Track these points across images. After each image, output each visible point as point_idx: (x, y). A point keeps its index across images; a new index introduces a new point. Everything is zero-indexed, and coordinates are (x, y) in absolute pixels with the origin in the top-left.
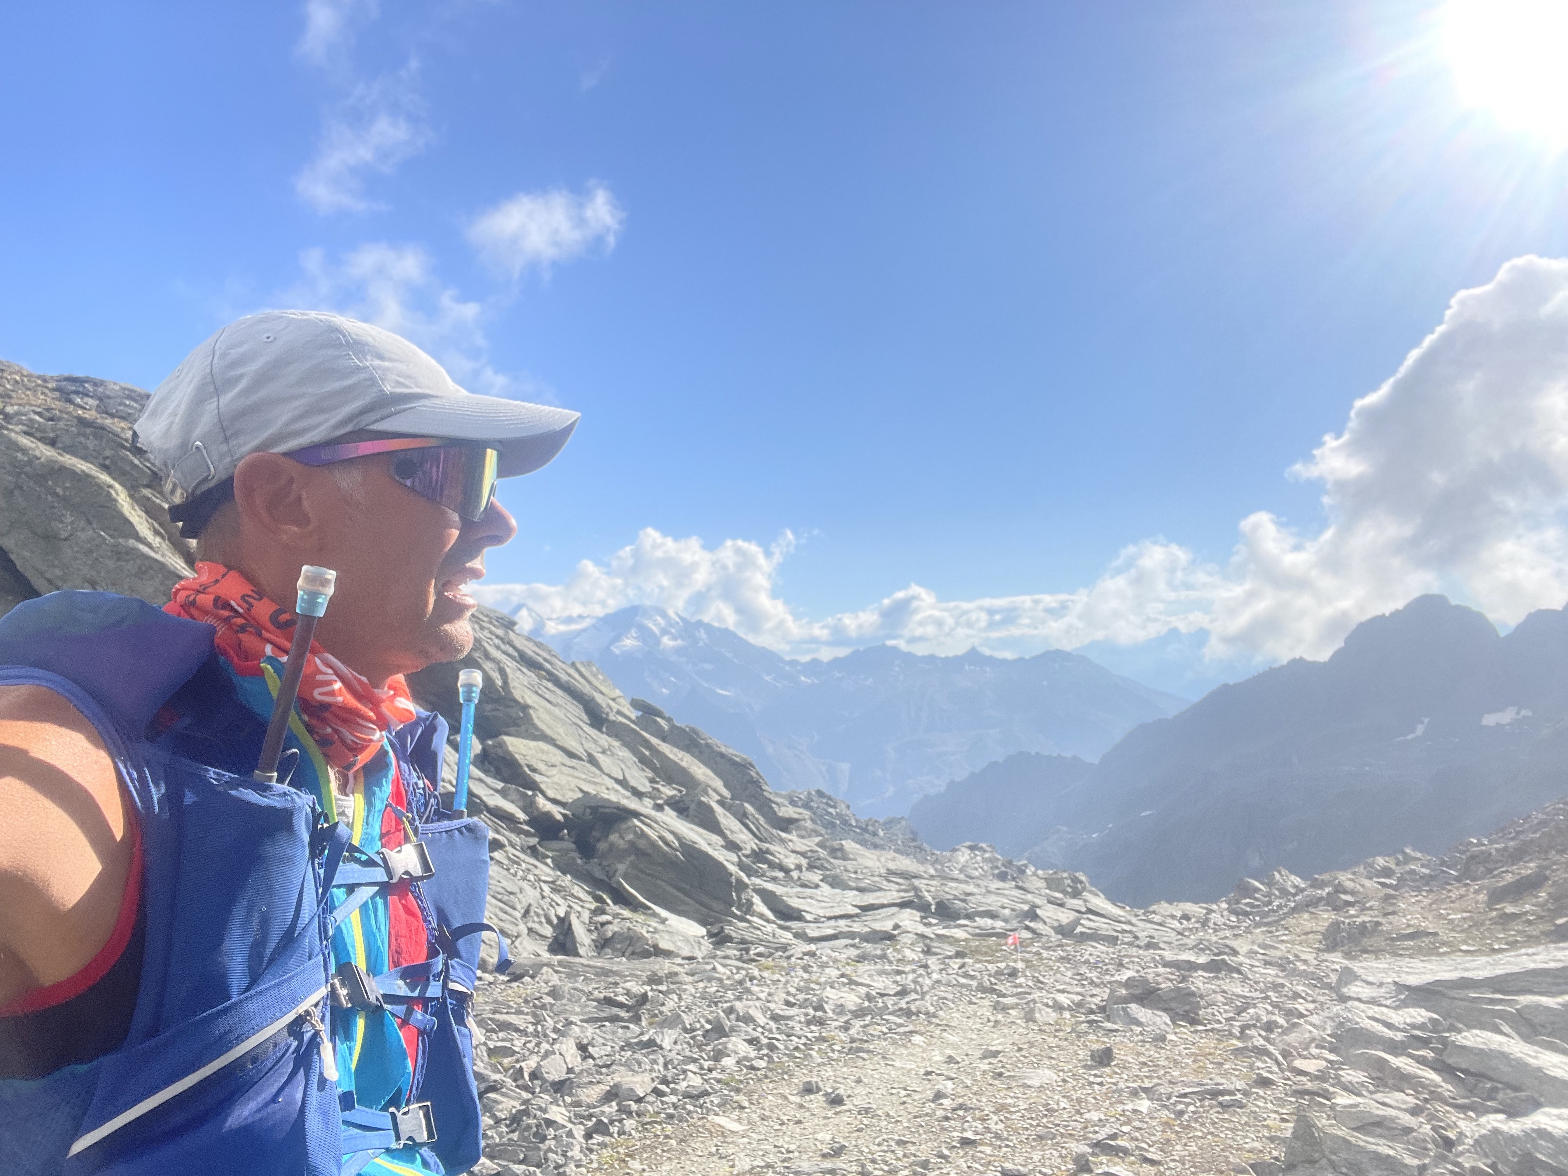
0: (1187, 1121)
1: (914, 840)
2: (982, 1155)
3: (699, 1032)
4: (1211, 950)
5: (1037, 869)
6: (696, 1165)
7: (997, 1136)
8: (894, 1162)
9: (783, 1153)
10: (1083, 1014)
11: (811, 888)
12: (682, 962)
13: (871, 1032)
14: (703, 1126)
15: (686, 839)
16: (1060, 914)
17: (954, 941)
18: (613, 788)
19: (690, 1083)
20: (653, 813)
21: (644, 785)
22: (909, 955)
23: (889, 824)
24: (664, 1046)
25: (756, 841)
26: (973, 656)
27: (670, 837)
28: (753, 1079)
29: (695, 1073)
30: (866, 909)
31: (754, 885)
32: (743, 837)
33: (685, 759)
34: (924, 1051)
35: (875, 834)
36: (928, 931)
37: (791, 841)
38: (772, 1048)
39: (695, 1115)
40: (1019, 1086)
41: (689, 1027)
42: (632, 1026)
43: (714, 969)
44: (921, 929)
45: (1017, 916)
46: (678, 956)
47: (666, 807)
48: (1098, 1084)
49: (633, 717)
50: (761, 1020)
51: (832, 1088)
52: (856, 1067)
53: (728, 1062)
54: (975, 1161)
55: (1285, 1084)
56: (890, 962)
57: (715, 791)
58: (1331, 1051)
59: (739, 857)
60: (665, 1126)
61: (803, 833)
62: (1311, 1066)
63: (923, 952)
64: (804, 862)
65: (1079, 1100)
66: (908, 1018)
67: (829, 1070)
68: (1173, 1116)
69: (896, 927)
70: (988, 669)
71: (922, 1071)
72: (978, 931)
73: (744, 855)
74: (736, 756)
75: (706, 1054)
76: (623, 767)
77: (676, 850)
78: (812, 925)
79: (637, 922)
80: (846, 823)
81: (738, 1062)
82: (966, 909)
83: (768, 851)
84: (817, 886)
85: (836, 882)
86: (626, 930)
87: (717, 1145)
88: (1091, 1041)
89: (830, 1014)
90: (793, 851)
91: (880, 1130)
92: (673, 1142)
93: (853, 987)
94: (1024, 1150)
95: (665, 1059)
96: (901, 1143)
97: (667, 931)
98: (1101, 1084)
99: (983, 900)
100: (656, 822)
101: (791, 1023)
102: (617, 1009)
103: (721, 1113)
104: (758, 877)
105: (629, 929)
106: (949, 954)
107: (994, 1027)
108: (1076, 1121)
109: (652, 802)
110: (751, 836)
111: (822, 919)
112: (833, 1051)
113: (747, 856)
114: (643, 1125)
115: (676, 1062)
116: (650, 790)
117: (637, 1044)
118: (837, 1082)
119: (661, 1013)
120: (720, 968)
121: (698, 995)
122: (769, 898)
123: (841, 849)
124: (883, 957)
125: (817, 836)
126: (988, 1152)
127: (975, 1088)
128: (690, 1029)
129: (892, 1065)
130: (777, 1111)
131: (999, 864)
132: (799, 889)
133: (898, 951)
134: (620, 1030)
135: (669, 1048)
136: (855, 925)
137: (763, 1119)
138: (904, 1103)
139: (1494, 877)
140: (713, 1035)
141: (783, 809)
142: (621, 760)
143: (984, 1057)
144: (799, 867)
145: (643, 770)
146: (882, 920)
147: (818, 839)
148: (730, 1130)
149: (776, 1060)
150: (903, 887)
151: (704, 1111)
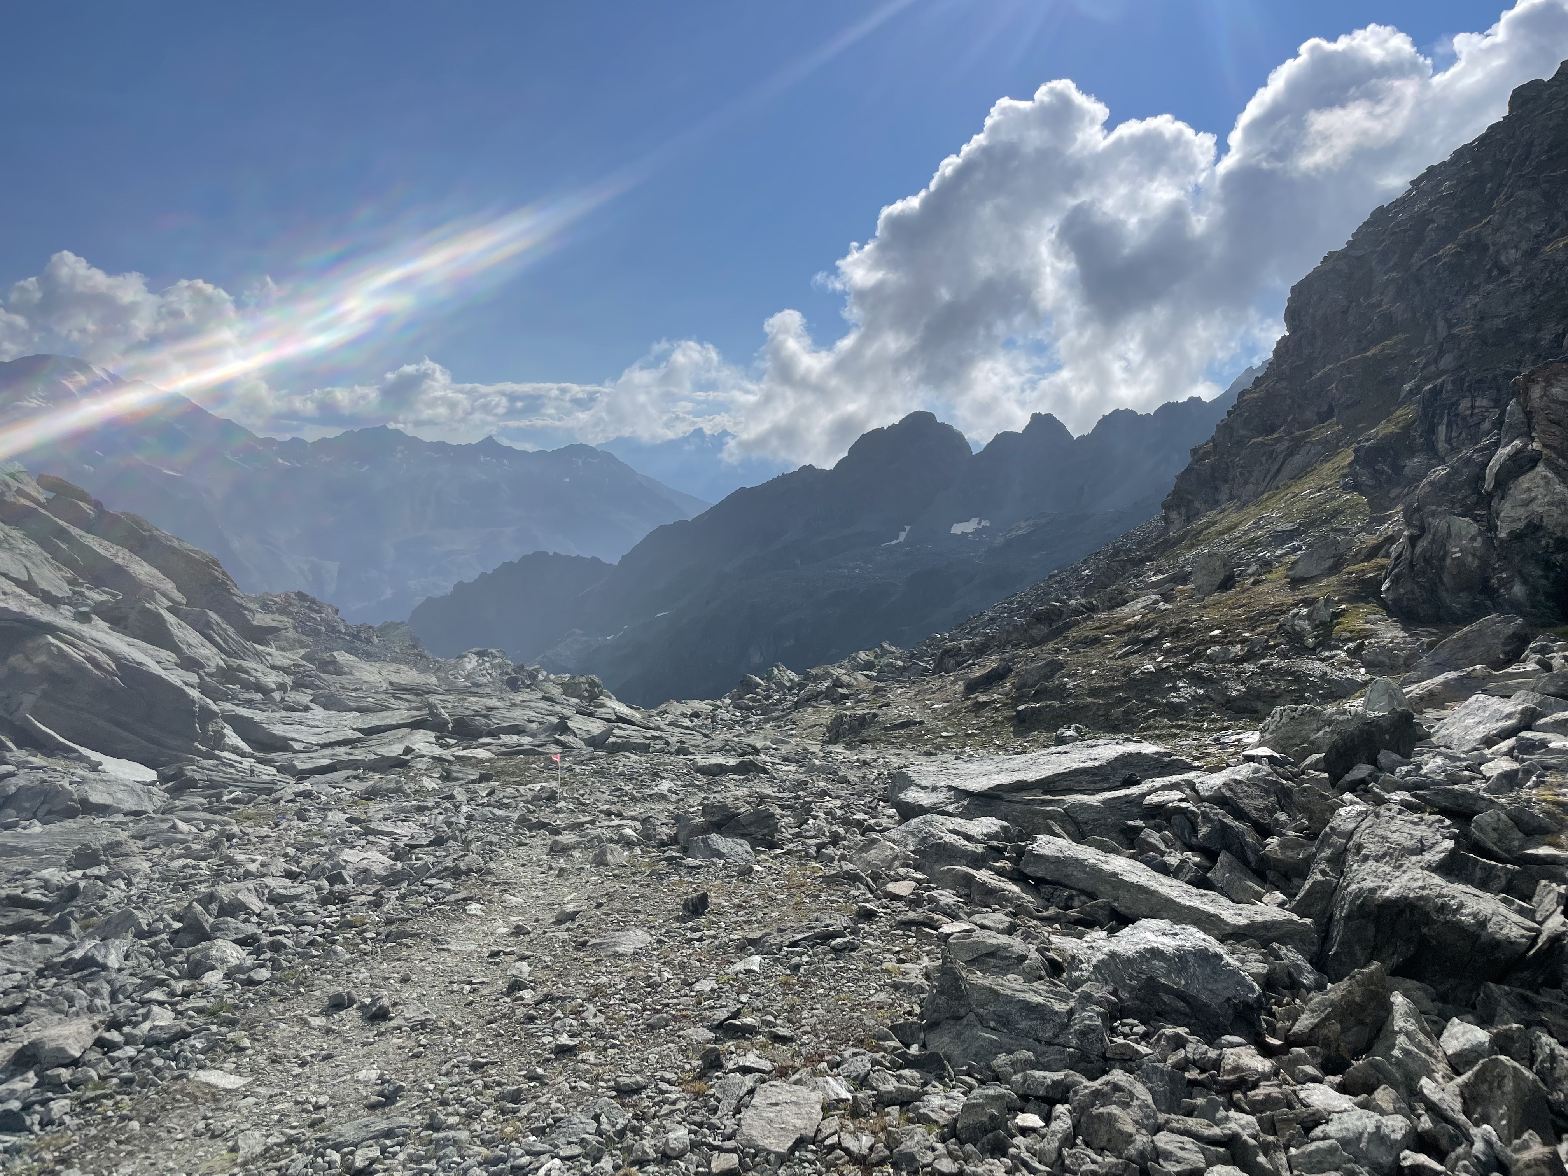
0: (804, 976)
1: (414, 647)
2: (586, 1067)
3: (164, 936)
4: (736, 751)
5: (548, 674)
6: (174, 1156)
7: (599, 1034)
8: (473, 1099)
9: (309, 1112)
10: (653, 847)
11: (300, 711)
12: (125, 819)
13: (413, 905)
14: (182, 1091)
15: (127, 660)
16: (590, 724)
17: (476, 762)
18: (13, 593)
19: (157, 1023)
20: (76, 626)
21: (60, 588)
22: (430, 784)
23: (383, 631)
24: (110, 964)
25: (224, 656)
26: (489, 445)
27: (103, 658)
28: (253, 1001)
29: (161, 1004)
30: (369, 732)
31: (223, 711)
32: (205, 651)
33: (120, 554)
34: (484, 923)
35: (368, 641)
36: (447, 754)
37: (269, 654)
38: (277, 947)
39: (167, 1074)
40: (609, 956)
41: (146, 928)
42: (55, 938)
43: (174, 827)
44: (438, 751)
45: (546, 730)
46: (118, 811)
47: (94, 617)
48: (697, 940)
49: (42, 499)
50: (256, 905)
51: (371, 996)
52: (399, 960)
53: (213, 978)
54: (578, 1077)
55: (885, 913)
56: (407, 796)
57: (165, 595)
58: (917, 869)
59: (200, 677)
60: (119, 1097)
61: (284, 644)
62: (904, 888)
63: (441, 778)
64: (288, 680)
65: (682, 967)
66: (456, 879)
67: (363, 970)
68: (788, 972)
69: (408, 751)
70: (506, 462)
71: (486, 952)
72: (503, 749)
73: (207, 674)
74: (193, 551)
75: (177, 968)
76: (29, 564)
77: (113, 674)
78: (301, 755)
79: (55, 770)
80: (333, 629)
81: (227, 976)
82: (489, 726)
83: (240, 669)
84: (306, 709)
85: (330, 703)
86: (37, 783)
87: (205, 1118)
88: (674, 884)
89: (351, 884)
90: (273, 667)
91: (445, 1050)
92: (135, 1125)
93: (371, 838)
94: (634, 1049)
95: (111, 986)
96: (476, 1067)
97: (102, 780)
98: (701, 940)
99: (507, 715)
100: (82, 638)
101: (299, 905)
102: (29, 911)
103: (209, 1063)
104: (227, 700)
105: (43, 781)
106: (473, 777)
107: (558, 876)
108: (686, 996)
109: (73, 610)
110: (215, 650)
111: (316, 748)
112: (365, 941)
113: (210, 675)
114: (82, 1104)
115: (130, 988)
116: (71, 594)
117: (64, 964)
118: (376, 986)
119: (100, 909)
120: (182, 826)
121: (157, 876)
122: (243, 726)
123: (334, 662)
124: (399, 790)
125: (301, 648)
126: (593, 1060)
127: (558, 968)
128: (149, 931)
129: (448, 950)
130: (293, 1044)
131: (510, 671)
132: (284, 713)
133: (413, 779)
134: (36, 947)
135: (117, 966)
136: (357, 752)
137: (274, 1061)
138: (471, 1003)
139: (963, 669)
140: (189, 938)
141: (257, 616)
142: (25, 556)
143: (559, 922)
144: (282, 687)
145: (59, 568)
146: (390, 743)
147: (303, 652)
148: (225, 1090)
149: (285, 964)
150: (414, 705)
151: (182, 1064)
